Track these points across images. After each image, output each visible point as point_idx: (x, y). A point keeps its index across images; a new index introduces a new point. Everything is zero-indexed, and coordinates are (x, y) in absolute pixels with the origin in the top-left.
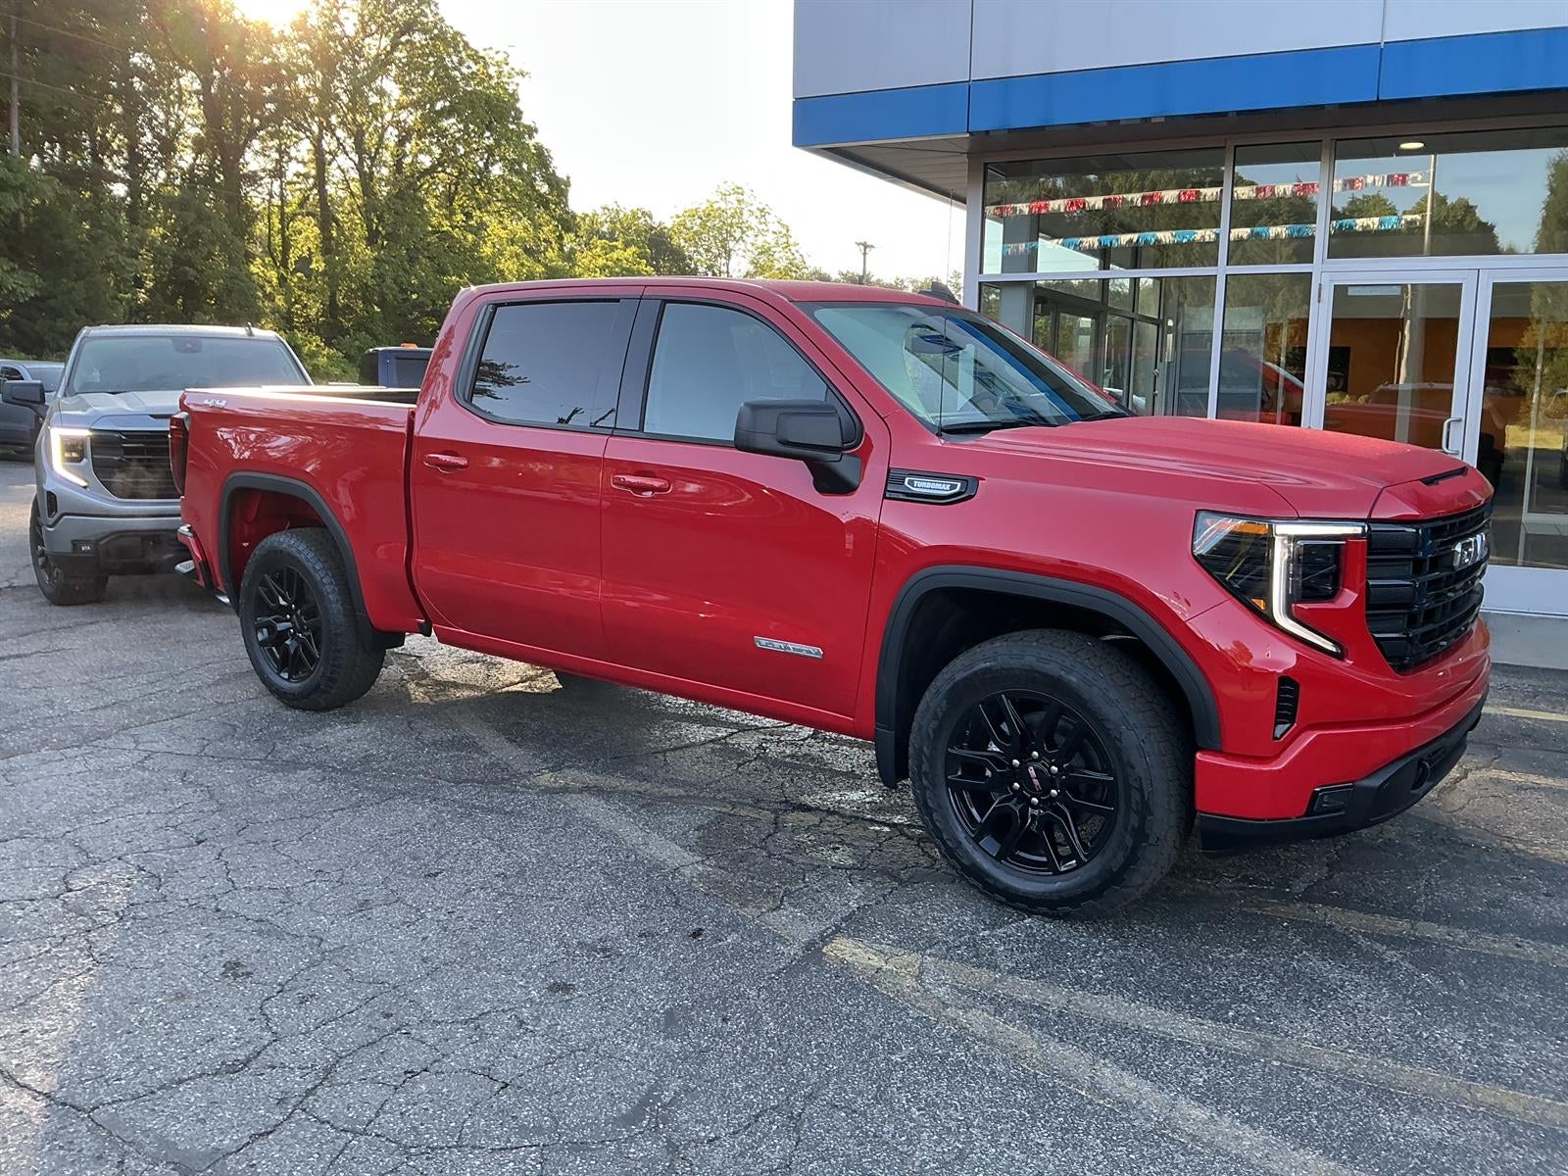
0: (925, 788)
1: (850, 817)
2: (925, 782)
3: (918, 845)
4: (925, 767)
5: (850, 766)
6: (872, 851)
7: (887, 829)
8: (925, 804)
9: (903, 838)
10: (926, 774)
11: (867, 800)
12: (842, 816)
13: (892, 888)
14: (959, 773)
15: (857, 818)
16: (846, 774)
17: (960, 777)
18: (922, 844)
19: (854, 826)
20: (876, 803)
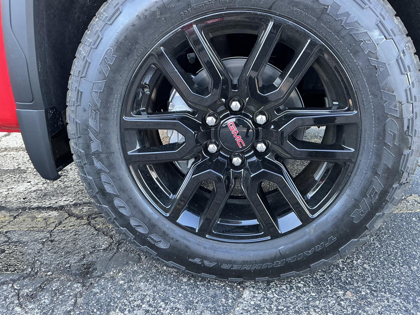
0: (99, 172)
1: (17, 209)
2: (98, 165)
3: (89, 224)
4: (94, 147)
5: (16, 164)
6: (43, 243)
7: (55, 213)
8: (103, 192)
9: (73, 219)
10: (97, 154)
11: (33, 189)
12: (10, 210)
13: (76, 296)
14: (138, 147)
15: (24, 209)
16: (13, 171)
17: (139, 151)
18: (93, 222)
19: (21, 218)
20: (41, 190)
